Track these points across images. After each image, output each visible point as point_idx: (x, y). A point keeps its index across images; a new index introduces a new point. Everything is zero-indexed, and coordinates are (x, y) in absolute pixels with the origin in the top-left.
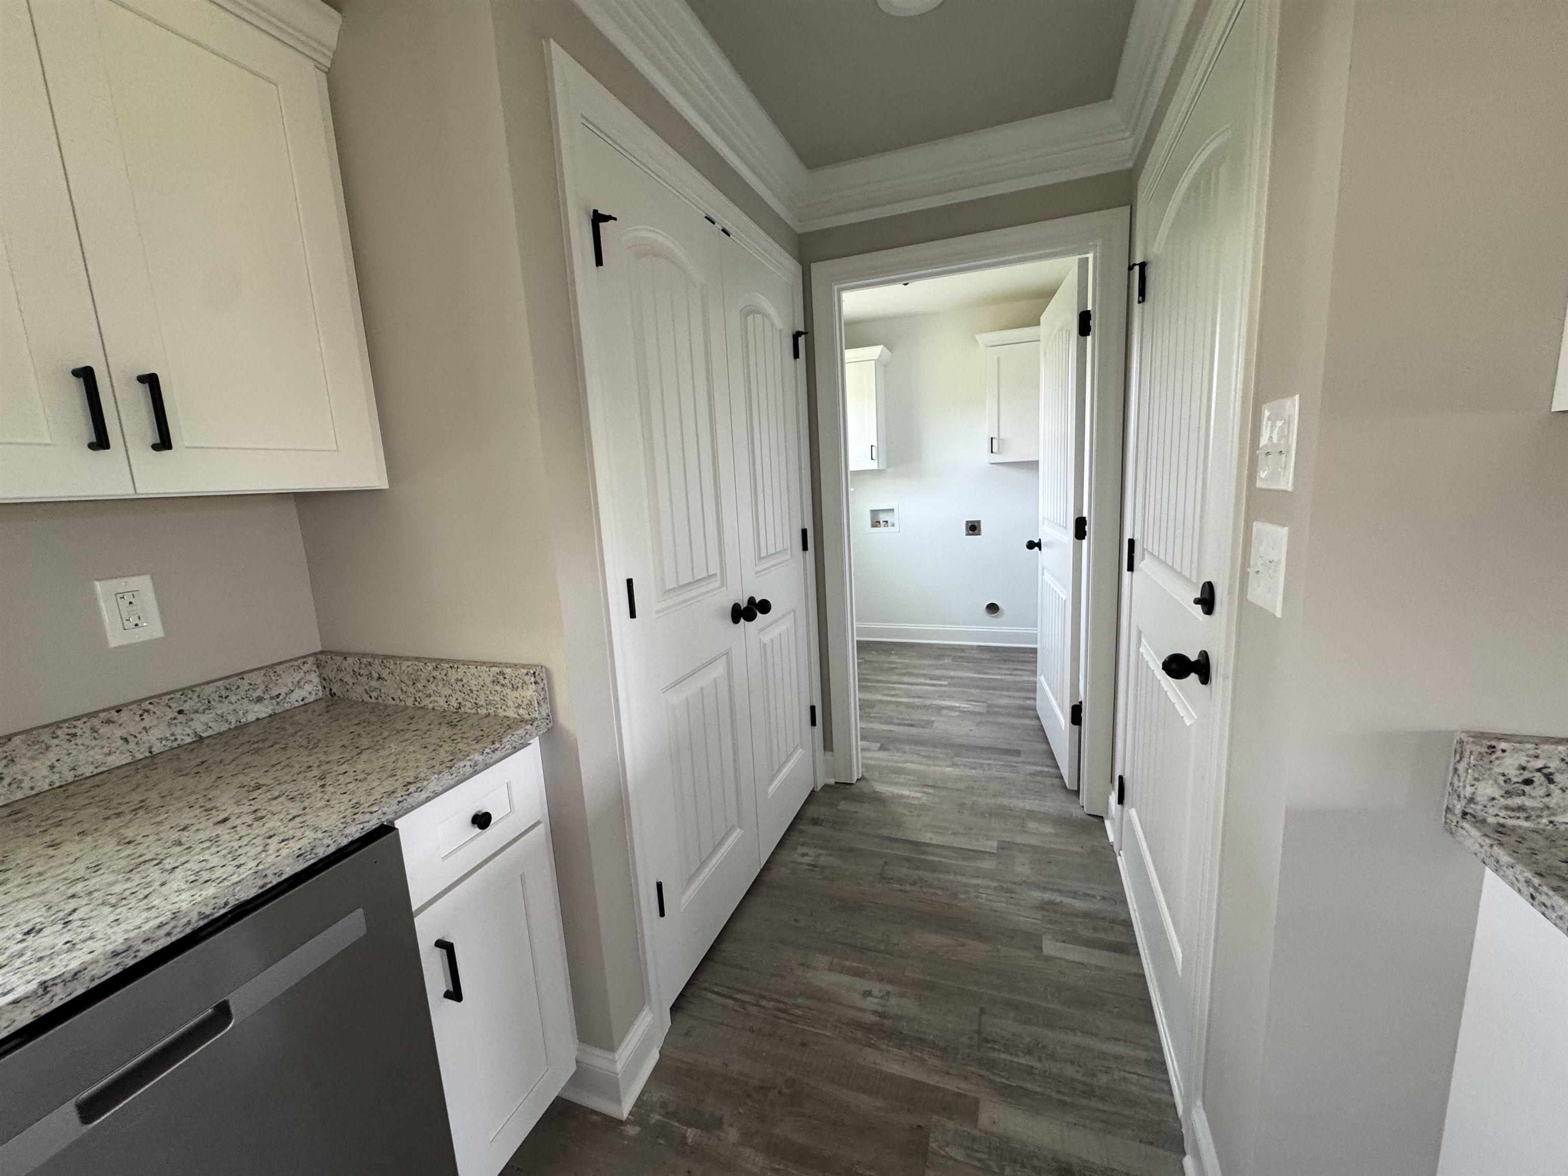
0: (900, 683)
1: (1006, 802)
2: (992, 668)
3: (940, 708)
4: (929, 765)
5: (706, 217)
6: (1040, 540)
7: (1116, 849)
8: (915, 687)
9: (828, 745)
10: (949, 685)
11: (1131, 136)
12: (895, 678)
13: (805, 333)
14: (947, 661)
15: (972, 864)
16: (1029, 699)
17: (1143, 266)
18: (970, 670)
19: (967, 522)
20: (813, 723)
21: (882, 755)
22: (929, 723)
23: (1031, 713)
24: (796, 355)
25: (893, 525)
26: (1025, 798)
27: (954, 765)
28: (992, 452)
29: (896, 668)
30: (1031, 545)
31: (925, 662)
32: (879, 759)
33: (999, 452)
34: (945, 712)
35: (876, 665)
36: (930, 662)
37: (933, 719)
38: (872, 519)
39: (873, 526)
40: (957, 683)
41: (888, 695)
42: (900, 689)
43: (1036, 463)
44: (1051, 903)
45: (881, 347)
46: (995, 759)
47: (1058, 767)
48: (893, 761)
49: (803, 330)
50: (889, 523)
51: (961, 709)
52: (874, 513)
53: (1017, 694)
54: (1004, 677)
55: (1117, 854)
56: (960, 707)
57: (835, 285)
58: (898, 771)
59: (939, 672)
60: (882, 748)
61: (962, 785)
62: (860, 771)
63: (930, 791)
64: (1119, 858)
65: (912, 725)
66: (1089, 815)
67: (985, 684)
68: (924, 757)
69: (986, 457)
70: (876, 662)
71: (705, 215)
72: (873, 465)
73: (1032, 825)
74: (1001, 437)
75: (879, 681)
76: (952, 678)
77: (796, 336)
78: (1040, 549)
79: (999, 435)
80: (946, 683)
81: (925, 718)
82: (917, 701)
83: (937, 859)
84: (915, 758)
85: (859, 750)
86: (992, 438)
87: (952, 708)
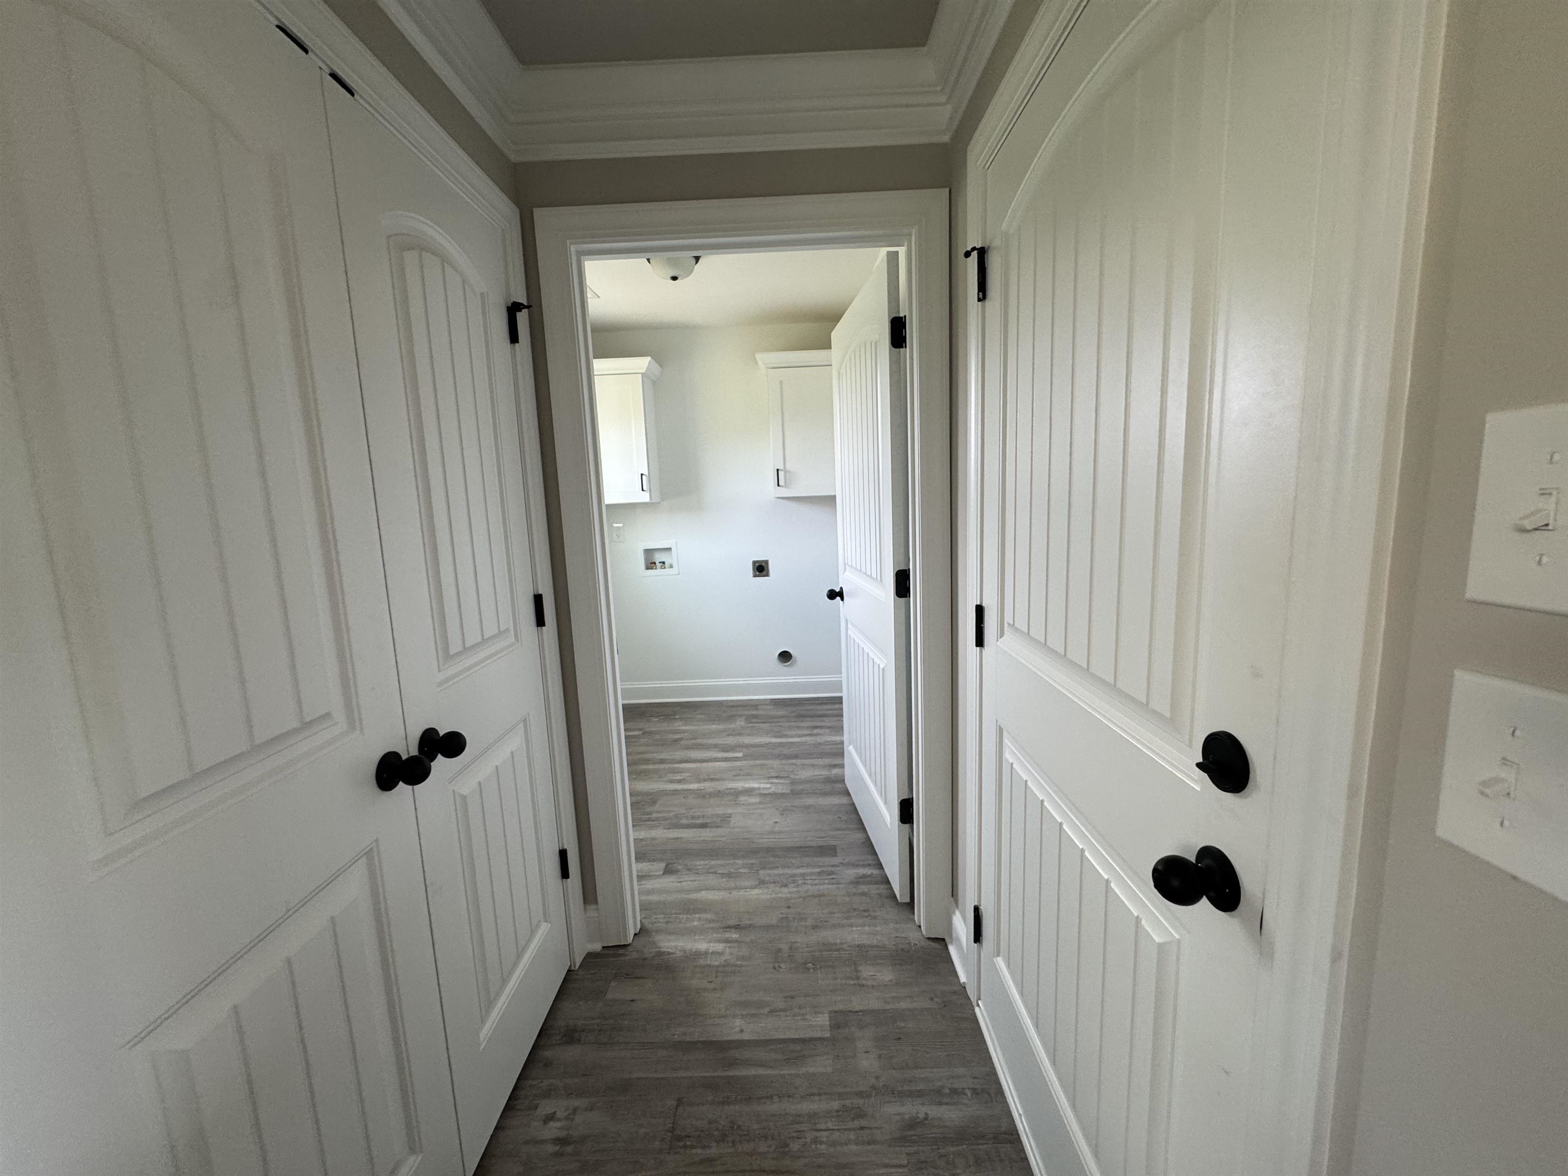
0: (686, 761)
1: (829, 935)
2: (790, 728)
3: (737, 793)
4: (730, 889)
5: (278, 27)
6: (841, 588)
7: (972, 994)
8: (705, 764)
9: (589, 895)
10: (745, 757)
11: (947, 102)
12: (679, 755)
13: (528, 307)
14: (740, 723)
15: (803, 1070)
16: (835, 766)
17: (982, 253)
18: (767, 733)
19: (754, 562)
20: (565, 874)
21: (669, 882)
22: (725, 819)
23: (839, 785)
24: (514, 338)
25: (671, 567)
26: (851, 926)
27: (762, 883)
28: (778, 485)
29: (681, 739)
30: (833, 595)
31: (714, 727)
32: (667, 891)
33: (786, 486)
34: (742, 799)
35: (658, 737)
36: (721, 727)
37: (729, 811)
38: (646, 559)
39: (647, 568)
40: (754, 753)
41: (671, 781)
42: (688, 770)
43: (833, 499)
44: (913, 1124)
45: (648, 359)
46: (808, 866)
47: (880, 866)
48: (681, 891)
49: (526, 304)
50: (666, 565)
51: (762, 792)
52: (649, 552)
53: (820, 762)
54: (803, 739)
55: (975, 1004)
56: (759, 789)
57: (571, 244)
58: (690, 908)
59: (731, 740)
60: (668, 871)
61: (773, 918)
62: (638, 919)
63: (735, 936)
64: (977, 1010)
65: (703, 826)
66: (929, 938)
67: (786, 751)
68: (722, 875)
69: (769, 489)
70: (658, 732)
71: (276, 23)
72: (645, 497)
73: (867, 971)
74: (788, 467)
75: (662, 761)
76: (747, 746)
77: (513, 309)
78: (842, 599)
79: (785, 467)
80: (740, 755)
81: (720, 811)
82: (708, 786)
83: (753, 1072)
84: (711, 880)
85: (635, 879)
86: (778, 470)
87: (749, 792)
